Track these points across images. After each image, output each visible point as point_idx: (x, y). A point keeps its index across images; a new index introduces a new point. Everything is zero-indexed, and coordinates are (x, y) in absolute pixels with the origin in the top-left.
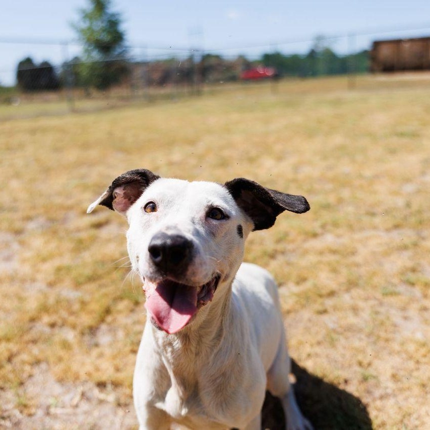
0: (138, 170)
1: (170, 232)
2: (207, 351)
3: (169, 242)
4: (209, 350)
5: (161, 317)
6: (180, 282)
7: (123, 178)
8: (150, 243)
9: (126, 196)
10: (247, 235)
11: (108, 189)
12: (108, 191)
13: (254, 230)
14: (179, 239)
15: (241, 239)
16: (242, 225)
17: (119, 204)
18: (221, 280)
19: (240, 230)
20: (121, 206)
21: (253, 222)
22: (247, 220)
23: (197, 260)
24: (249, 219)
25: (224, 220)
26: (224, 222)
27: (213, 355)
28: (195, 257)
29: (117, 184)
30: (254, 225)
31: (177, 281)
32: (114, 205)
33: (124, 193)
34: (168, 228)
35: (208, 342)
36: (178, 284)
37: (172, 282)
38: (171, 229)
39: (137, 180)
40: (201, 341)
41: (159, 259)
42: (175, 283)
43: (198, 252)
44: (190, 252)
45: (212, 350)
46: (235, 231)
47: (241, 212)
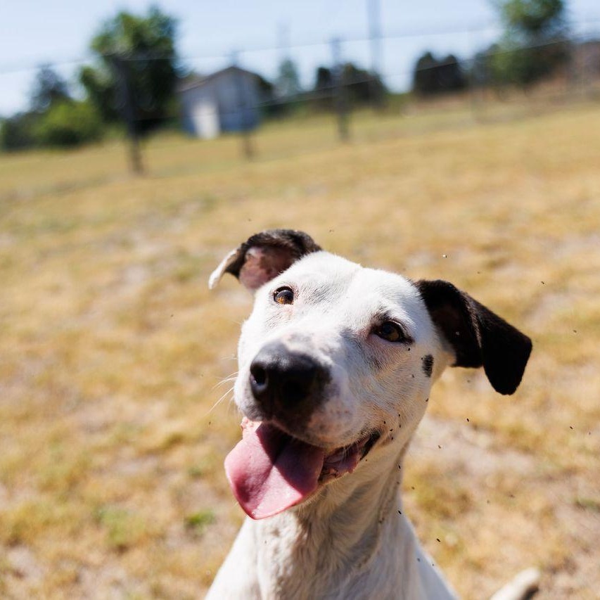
0: (292, 231)
1: (295, 347)
2: (338, 567)
3: (285, 362)
4: (342, 566)
5: (247, 487)
6: (295, 436)
7: (268, 236)
8: (257, 356)
9: (264, 264)
10: (439, 374)
11: (239, 246)
12: (238, 250)
13: (455, 365)
14: (304, 362)
15: (426, 378)
16: (434, 356)
17: (250, 274)
18: (380, 441)
19: (428, 364)
20: (252, 279)
21: (455, 353)
22: (445, 348)
23: (330, 406)
24: (449, 346)
25: (402, 344)
26: (401, 347)
27: (348, 580)
28: (328, 400)
29: (255, 241)
30: (455, 357)
31: (288, 432)
32: (242, 273)
33: (263, 259)
34: (294, 337)
35: (342, 549)
36: (291, 437)
37: (281, 431)
38: (299, 339)
39: (286, 246)
40: (332, 543)
41: (261, 388)
42: (286, 434)
43: (336, 391)
44: (321, 389)
45: (348, 569)
46: (420, 364)
47: (437, 332)
